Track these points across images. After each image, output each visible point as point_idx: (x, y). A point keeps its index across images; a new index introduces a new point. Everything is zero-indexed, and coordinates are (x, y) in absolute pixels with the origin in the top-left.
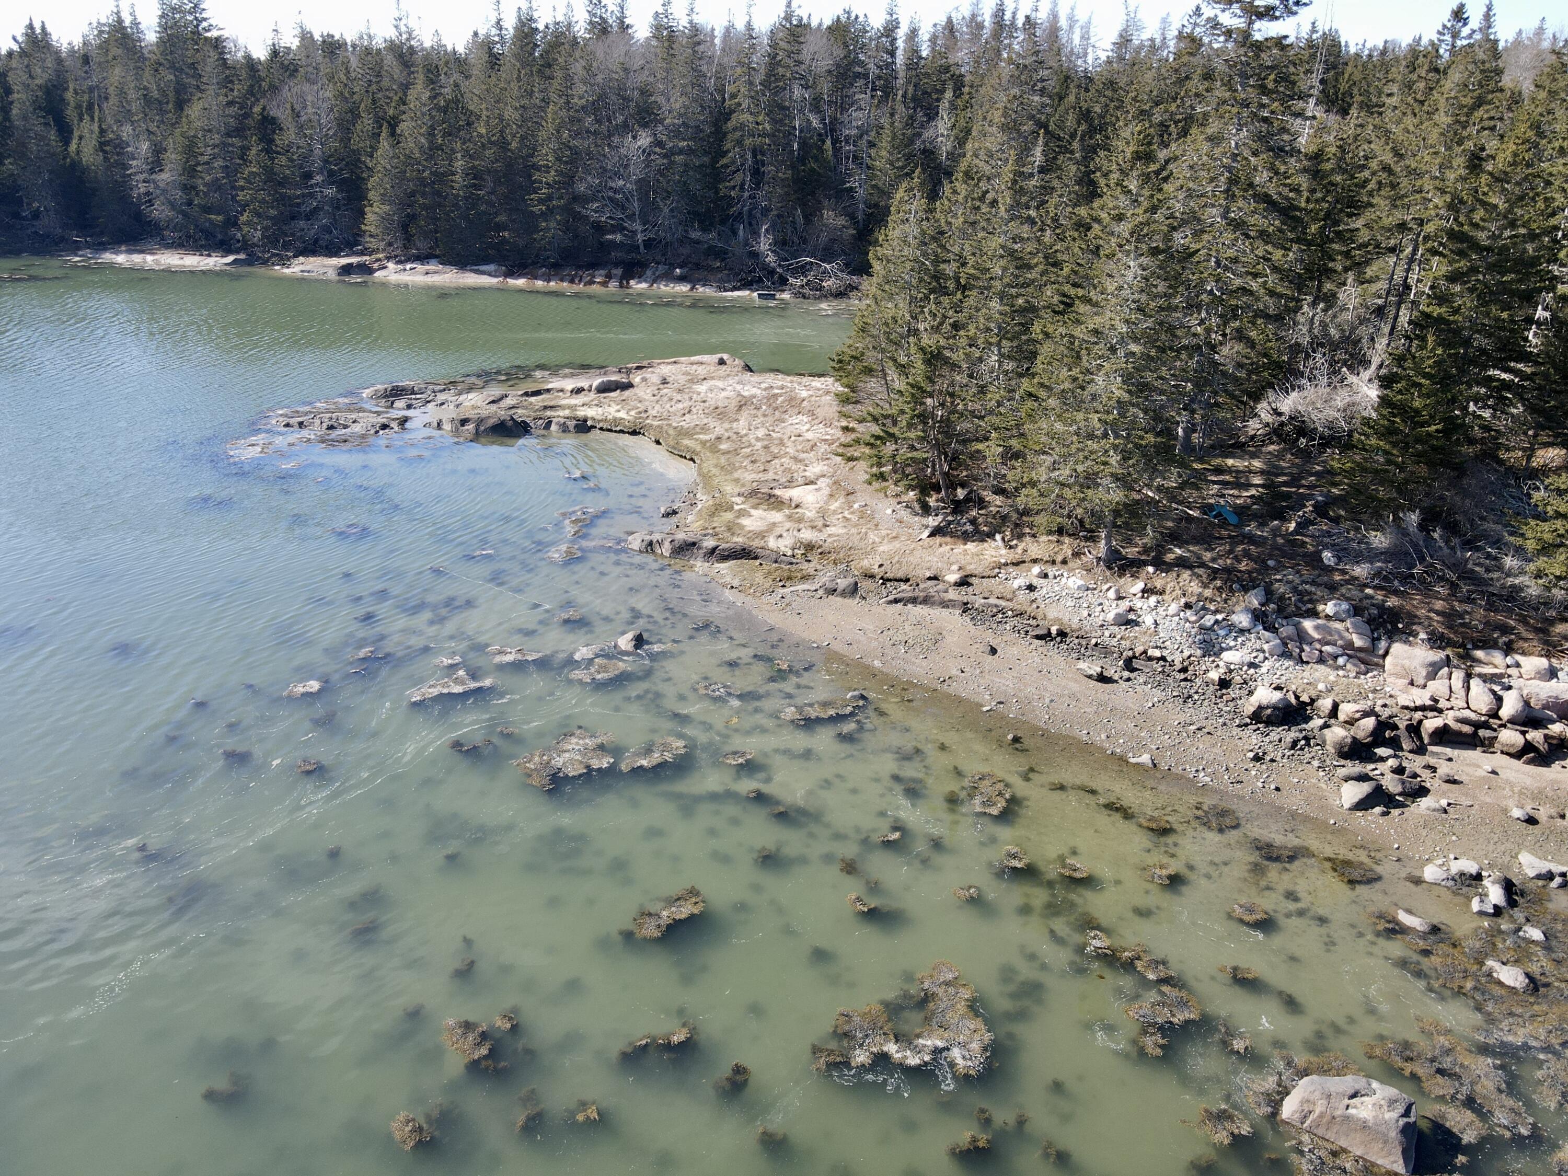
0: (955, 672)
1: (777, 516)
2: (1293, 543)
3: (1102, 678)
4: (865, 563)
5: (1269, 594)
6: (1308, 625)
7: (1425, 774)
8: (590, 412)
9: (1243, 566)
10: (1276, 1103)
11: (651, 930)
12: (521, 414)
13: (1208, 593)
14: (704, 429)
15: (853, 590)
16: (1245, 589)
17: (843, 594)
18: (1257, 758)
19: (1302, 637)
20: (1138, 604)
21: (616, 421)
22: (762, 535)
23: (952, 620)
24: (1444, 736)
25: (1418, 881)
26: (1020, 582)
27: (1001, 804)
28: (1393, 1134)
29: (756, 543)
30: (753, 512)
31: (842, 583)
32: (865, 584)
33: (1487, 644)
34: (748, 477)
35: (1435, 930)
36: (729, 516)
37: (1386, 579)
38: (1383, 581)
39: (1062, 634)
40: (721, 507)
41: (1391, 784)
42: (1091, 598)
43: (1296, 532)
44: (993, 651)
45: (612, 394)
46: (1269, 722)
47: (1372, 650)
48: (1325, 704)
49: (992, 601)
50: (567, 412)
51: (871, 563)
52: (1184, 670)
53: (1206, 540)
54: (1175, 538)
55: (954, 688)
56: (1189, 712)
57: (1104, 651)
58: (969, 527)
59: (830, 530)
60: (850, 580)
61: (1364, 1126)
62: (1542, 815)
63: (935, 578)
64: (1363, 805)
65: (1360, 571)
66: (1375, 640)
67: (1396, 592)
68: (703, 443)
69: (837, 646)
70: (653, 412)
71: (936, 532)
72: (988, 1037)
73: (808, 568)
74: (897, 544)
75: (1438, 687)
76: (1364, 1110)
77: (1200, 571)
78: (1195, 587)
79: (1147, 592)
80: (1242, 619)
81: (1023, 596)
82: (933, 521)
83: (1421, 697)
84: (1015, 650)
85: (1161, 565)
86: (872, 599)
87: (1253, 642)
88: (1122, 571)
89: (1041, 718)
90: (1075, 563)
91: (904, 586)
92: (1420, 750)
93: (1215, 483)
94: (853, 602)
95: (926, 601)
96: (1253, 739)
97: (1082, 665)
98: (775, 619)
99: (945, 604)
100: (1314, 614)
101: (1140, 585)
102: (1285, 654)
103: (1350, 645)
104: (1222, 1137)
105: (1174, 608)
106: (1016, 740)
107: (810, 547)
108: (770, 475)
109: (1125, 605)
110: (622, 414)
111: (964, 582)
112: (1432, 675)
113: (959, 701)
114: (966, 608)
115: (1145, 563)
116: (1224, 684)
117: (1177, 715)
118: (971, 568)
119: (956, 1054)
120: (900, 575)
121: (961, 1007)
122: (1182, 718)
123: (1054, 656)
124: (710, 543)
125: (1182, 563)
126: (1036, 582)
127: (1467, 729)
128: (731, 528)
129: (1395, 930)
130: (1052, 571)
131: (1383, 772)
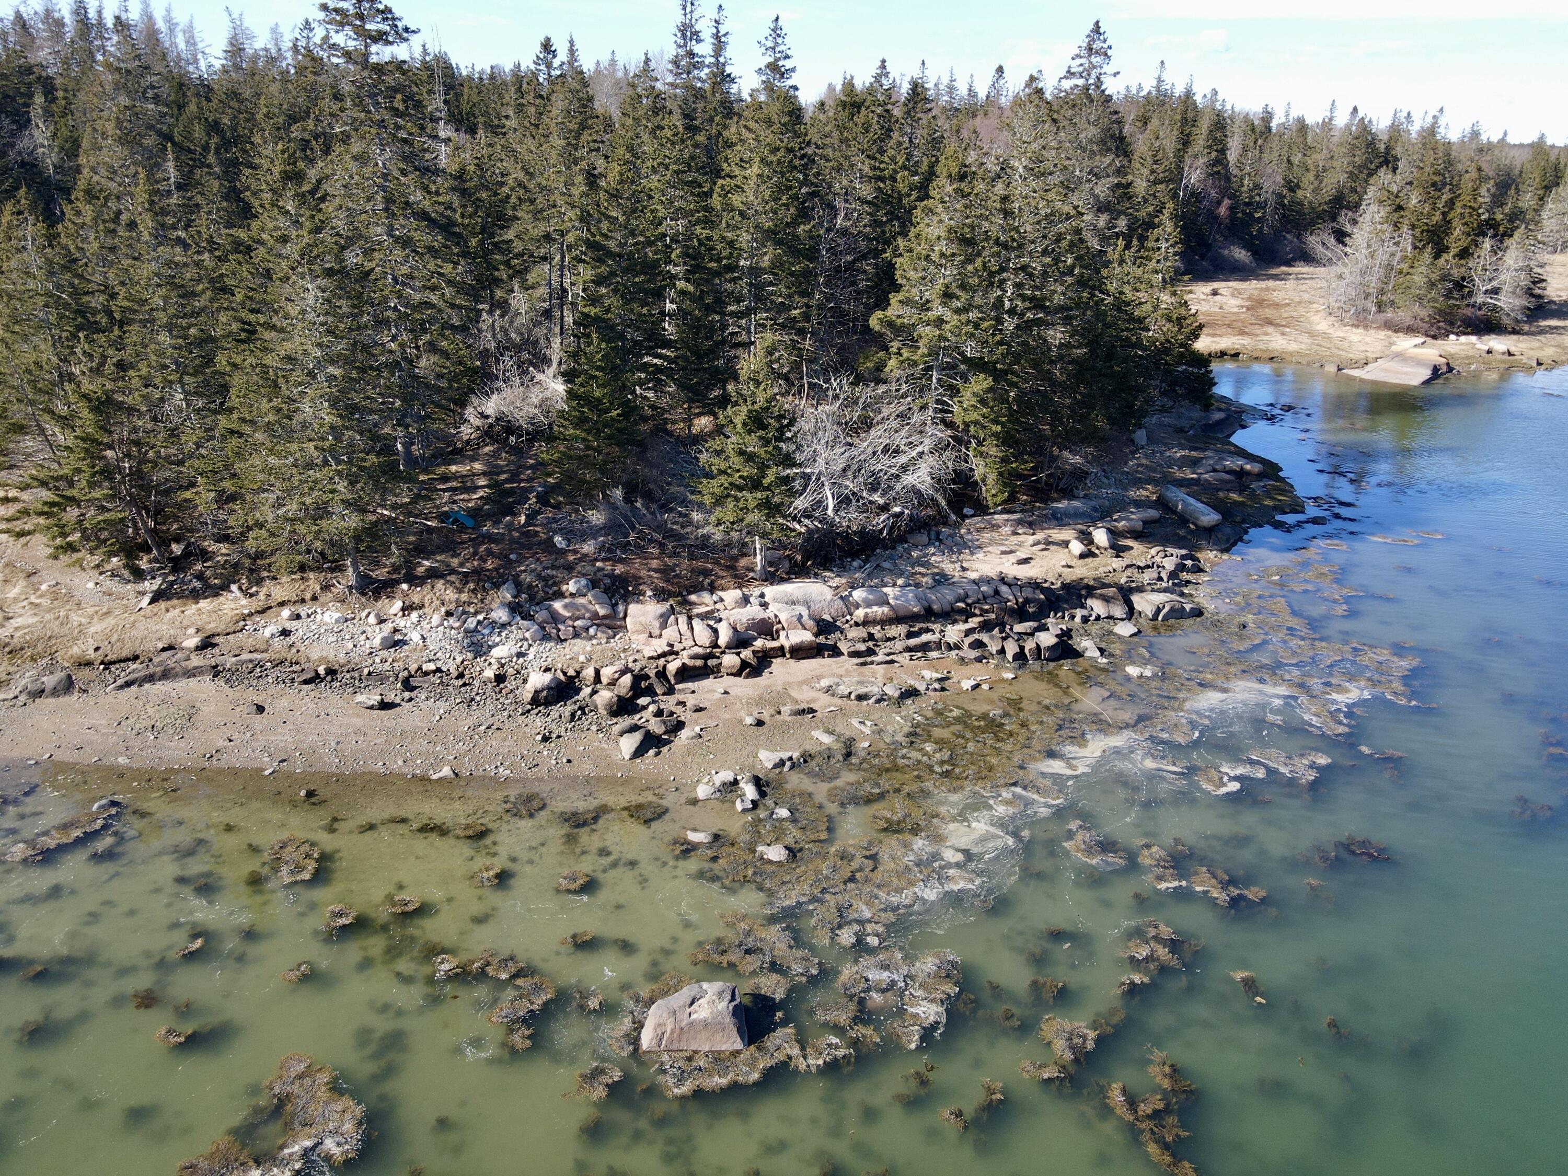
0: (221, 743)
2: (527, 534)
3: (385, 706)
4: (76, 650)
5: (518, 584)
6: (558, 605)
7: (679, 710)
9: (489, 565)
10: (635, 1041)
13: (464, 597)
15: (68, 685)
16: (497, 586)
17: (55, 692)
18: (545, 739)
19: (555, 618)
20: (401, 623)
23: (202, 688)
24: (685, 674)
25: (694, 802)
27: (311, 866)
28: (728, 1020)
31: (49, 681)
32: (82, 675)
33: (697, 588)
35: (716, 837)
37: (609, 550)
38: (608, 552)
39: (331, 672)
41: (655, 726)
42: (352, 628)
43: (528, 523)
44: (260, 709)
46: (548, 703)
47: (613, 615)
48: (589, 673)
49: (245, 656)
51: (85, 648)
52: (461, 676)
53: (450, 547)
54: (420, 550)
55: (226, 761)
56: (477, 715)
57: (381, 678)
58: (197, 584)
59: (14, 623)
60: (60, 675)
61: (706, 1024)
62: (765, 717)
63: (170, 647)
64: (639, 752)
65: (588, 548)
66: (614, 606)
67: (620, 561)
69: (62, 756)
72: (359, 1111)
74: (111, 621)
75: (670, 633)
76: (702, 1011)
77: (452, 578)
78: (451, 595)
79: (407, 609)
80: (501, 615)
81: (279, 644)
82: (151, 585)
83: (660, 646)
84: (284, 702)
85: (414, 580)
86: (95, 689)
87: (516, 634)
88: (377, 595)
89: (332, 763)
90: (327, 597)
91: (133, 666)
92: (670, 691)
93: (444, 491)
94: (73, 698)
95: (166, 675)
96: (537, 722)
97: (360, 698)
99: (191, 673)
100: (560, 595)
101: (398, 604)
102: (546, 638)
103: (595, 616)
104: (600, 1092)
105: (436, 619)
106: (310, 794)
109: (388, 627)
111: (207, 644)
112: (664, 626)
113: (235, 772)
114: (216, 671)
115: (398, 582)
116: (500, 679)
117: (464, 721)
118: (210, 628)
119: (330, 1145)
120: (125, 653)
121: (323, 1094)
122: (470, 722)
125: (433, 574)
126: (288, 625)
127: (699, 663)
129: (689, 849)
130: (303, 610)
131: (648, 719)
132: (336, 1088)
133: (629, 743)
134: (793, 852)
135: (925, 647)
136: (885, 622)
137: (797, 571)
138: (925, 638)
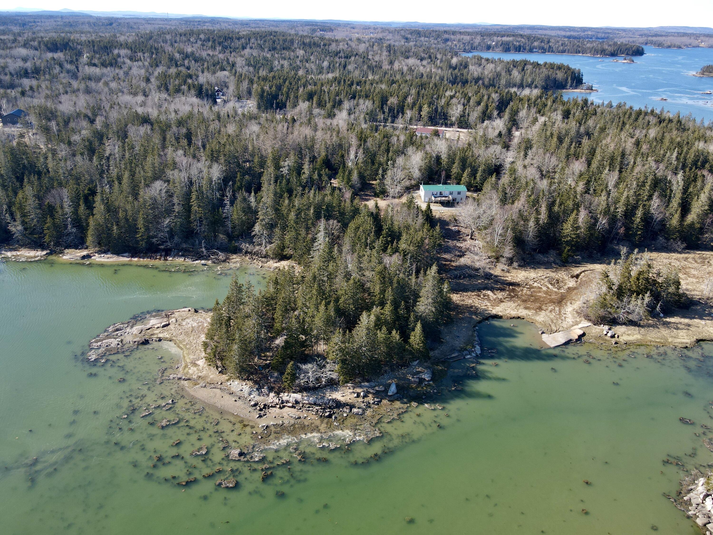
0: (216, 401)
1: (195, 369)
3: (236, 401)
6: (263, 390)
7: (267, 412)
8: (161, 335)
9: (259, 379)
10: (230, 452)
11: (174, 445)
12: (147, 337)
13: (253, 385)
14: (184, 340)
16: (257, 384)
17: (203, 387)
18: (249, 412)
19: (262, 392)
20: (244, 387)
21: (167, 338)
22: (192, 375)
23: (218, 391)
24: (272, 407)
26: (229, 384)
29: (191, 377)
30: (192, 368)
31: (204, 385)
32: (207, 385)
33: (281, 392)
34: (192, 357)
36: (187, 369)
38: (274, 382)
39: (232, 393)
40: (186, 366)
42: (238, 386)
44: (223, 397)
45: (165, 328)
46: (253, 406)
47: (268, 394)
48: (260, 403)
49: (224, 387)
50: (156, 336)
51: (209, 380)
52: (246, 398)
53: (256, 374)
54: (252, 374)
55: (216, 404)
56: (244, 405)
57: (237, 396)
58: (224, 371)
59: (203, 373)
62: (277, 416)
63: (217, 383)
65: (272, 380)
66: (269, 392)
67: (274, 384)
68: (184, 345)
69: (201, 398)
70: (174, 335)
71: (220, 372)
73: (199, 382)
74: (213, 376)
75: (274, 399)
77: (253, 380)
78: (251, 384)
79: (245, 384)
80: (255, 390)
81: (229, 386)
82: (220, 369)
83: (272, 400)
84: (225, 397)
85: (248, 380)
86: (208, 388)
87: (256, 393)
88: (243, 381)
89: (226, 408)
90: (238, 379)
91: (213, 385)
92: (268, 409)
94: (205, 389)
95: (215, 388)
96: (250, 409)
97: (233, 399)
98: (192, 393)
99: (218, 388)
100: (264, 388)
102: (259, 395)
103: (266, 393)
105: (248, 387)
106: (221, 412)
107: (200, 377)
108: (195, 357)
109: (242, 387)
110: (167, 336)
111: (221, 384)
112: (273, 397)
113: (216, 406)
114: (221, 389)
116: (250, 400)
117: (242, 406)
118: (223, 381)
119: (203, 452)
120: (213, 382)
123: (231, 397)
124: (183, 378)
125: (251, 379)
126: (232, 383)
127: (274, 405)
128: (188, 373)
130: (234, 381)
131: (262, 413)
132: (206, 448)
133: (258, 416)
134: (262, 437)
135: (309, 410)
136: (307, 404)
137: (300, 391)
138: (311, 409)
